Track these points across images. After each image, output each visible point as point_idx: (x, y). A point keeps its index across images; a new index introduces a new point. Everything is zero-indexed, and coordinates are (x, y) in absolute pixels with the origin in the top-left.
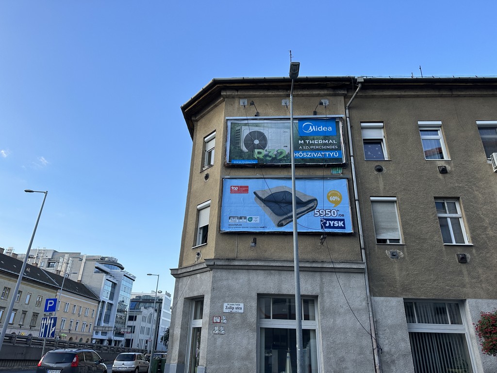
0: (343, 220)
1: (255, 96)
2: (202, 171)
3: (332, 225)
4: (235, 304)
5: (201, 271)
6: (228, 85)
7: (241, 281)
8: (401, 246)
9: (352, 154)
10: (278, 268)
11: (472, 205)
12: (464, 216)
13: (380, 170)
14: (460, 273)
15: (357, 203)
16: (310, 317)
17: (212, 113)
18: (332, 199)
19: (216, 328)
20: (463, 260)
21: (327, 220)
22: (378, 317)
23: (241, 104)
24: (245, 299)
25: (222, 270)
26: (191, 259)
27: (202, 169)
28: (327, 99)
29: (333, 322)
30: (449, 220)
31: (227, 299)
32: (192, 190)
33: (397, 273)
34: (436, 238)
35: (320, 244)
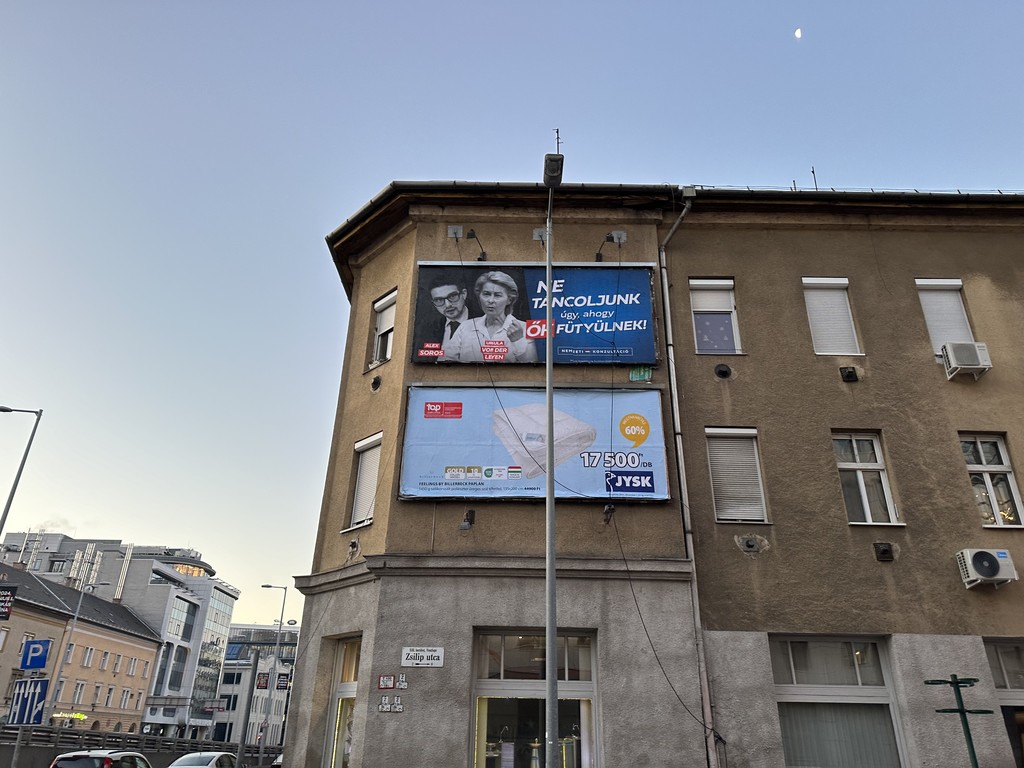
0: (650, 474)
1: (479, 221)
2: (367, 372)
3: (628, 485)
4: (425, 649)
5: (358, 581)
6: (422, 195)
7: (440, 600)
8: (765, 527)
9: (670, 341)
10: (516, 574)
11: (906, 446)
12: (890, 467)
13: (724, 373)
14: (881, 581)
15: (679, 438)
16: (582, 675)
17: (390, 251)
18: (631, 430)
19: (386, 700)
20: (885, 555)
21: (618, 473)
22: (717, 672)
23: (451, 234)
24: (447, 638)
25: (400, 578)
26: (340, 556)
27: (367, 366)
28: (623, 229)
29: (627, 683)
30: (860, 475)
31: (409, 639)
32: (345, 412)
33: (756, 584)
34: (833, 511)
35: (603, 523)
